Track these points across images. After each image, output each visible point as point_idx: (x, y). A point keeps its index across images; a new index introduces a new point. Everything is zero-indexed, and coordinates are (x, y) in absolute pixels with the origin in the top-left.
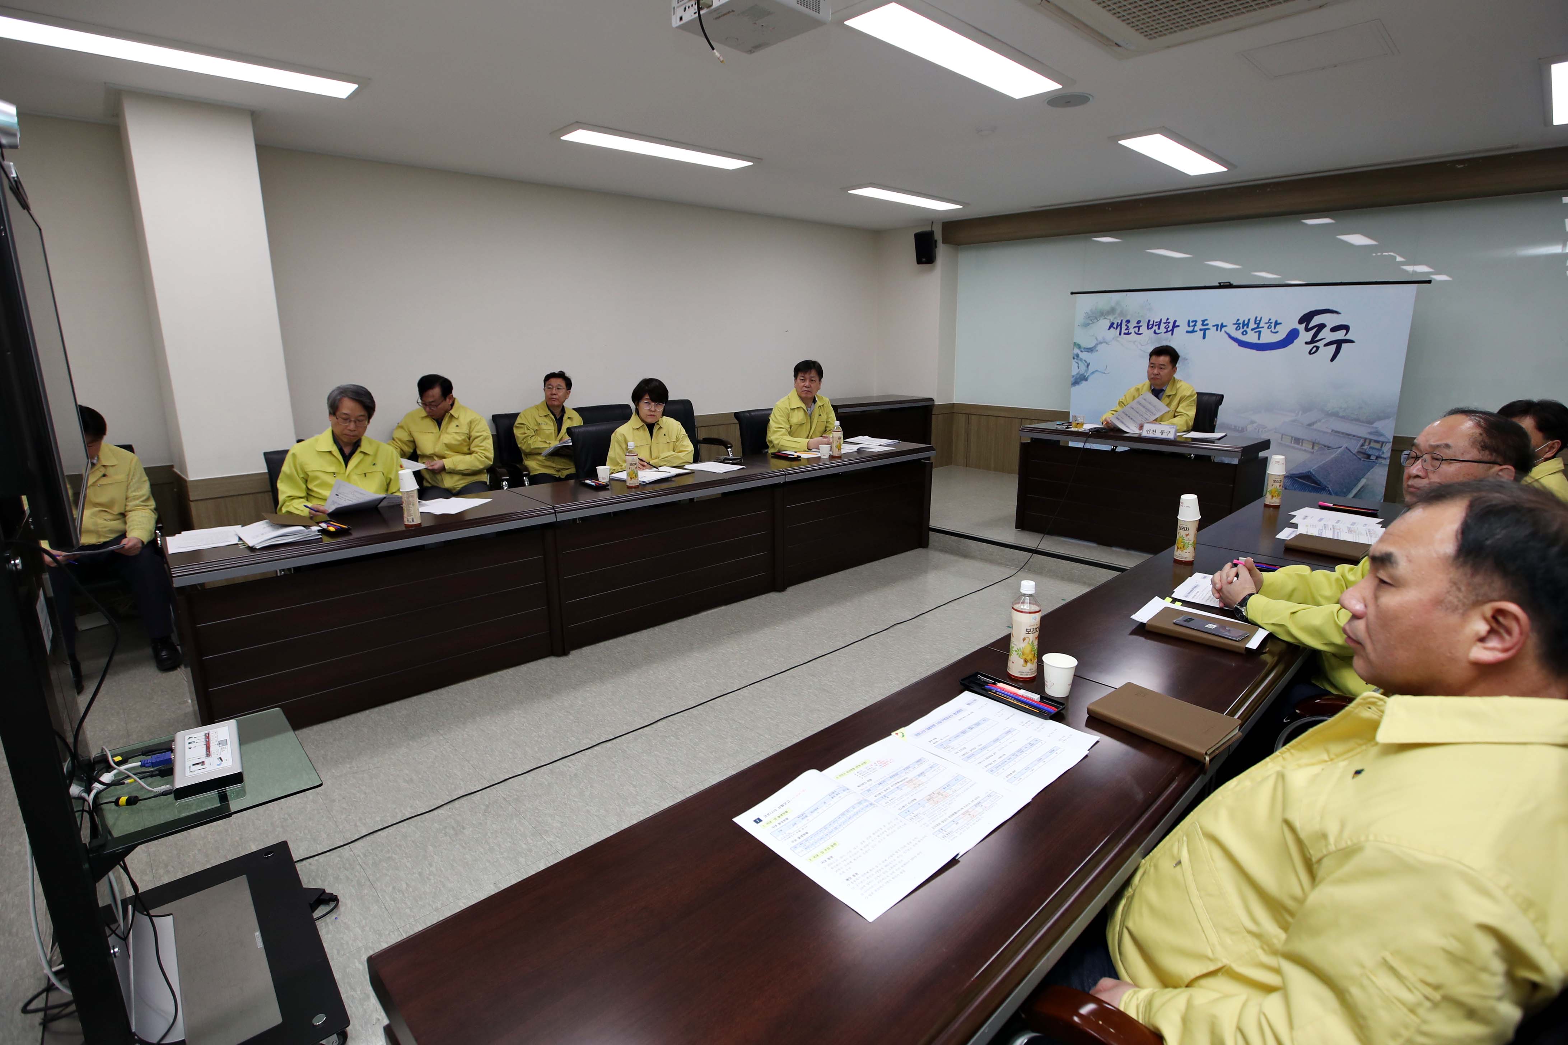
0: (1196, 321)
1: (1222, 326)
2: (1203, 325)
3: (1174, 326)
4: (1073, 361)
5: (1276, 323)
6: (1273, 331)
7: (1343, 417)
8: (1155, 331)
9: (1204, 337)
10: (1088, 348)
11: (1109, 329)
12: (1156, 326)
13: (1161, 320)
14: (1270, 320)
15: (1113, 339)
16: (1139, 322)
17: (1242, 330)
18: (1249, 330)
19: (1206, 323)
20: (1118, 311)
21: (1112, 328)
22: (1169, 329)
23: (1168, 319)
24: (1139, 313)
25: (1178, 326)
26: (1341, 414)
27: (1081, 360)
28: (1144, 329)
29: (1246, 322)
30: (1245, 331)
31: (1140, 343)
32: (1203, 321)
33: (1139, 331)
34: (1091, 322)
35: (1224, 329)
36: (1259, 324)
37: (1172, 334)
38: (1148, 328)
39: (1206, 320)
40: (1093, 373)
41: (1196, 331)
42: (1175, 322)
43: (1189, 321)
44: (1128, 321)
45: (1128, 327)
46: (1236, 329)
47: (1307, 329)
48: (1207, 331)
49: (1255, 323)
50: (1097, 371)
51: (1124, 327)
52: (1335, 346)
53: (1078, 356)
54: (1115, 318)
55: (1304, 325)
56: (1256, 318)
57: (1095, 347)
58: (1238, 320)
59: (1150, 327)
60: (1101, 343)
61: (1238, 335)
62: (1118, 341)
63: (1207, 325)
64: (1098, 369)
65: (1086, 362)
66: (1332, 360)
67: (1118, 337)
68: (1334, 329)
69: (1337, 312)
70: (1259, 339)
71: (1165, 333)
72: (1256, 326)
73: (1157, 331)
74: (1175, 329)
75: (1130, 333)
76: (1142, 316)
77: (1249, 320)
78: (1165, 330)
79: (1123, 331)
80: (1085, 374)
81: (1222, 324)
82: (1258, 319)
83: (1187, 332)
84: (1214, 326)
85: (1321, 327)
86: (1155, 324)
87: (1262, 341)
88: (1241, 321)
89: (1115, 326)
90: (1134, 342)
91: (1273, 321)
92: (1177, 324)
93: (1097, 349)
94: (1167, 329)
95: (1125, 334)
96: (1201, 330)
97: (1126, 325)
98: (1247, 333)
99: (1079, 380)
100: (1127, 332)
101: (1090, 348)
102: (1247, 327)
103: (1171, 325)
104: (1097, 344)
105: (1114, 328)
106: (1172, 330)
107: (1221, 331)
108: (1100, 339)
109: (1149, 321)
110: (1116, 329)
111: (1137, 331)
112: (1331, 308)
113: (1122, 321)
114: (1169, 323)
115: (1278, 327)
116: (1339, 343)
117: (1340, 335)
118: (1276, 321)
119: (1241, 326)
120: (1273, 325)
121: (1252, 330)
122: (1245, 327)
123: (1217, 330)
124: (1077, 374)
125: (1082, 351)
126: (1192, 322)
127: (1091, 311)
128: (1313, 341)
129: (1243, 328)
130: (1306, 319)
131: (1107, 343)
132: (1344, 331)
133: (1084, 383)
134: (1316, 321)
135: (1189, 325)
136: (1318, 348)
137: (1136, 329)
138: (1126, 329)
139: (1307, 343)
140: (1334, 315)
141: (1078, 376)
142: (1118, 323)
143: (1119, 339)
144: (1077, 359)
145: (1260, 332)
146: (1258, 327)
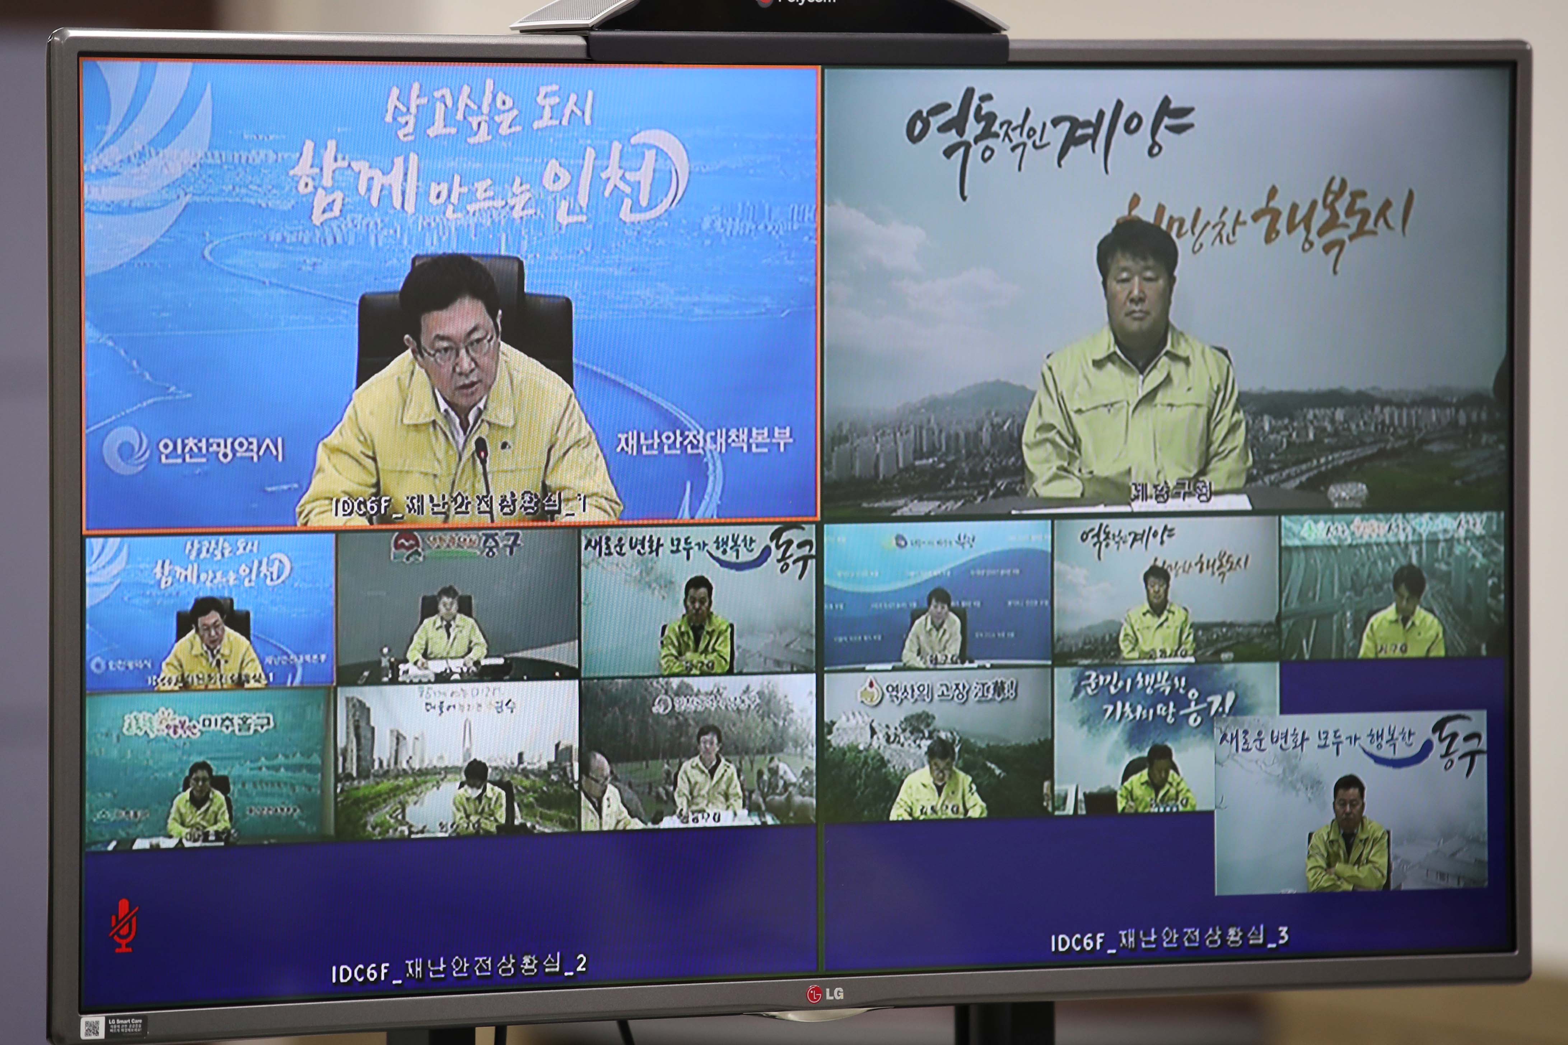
16: (1260, 733)
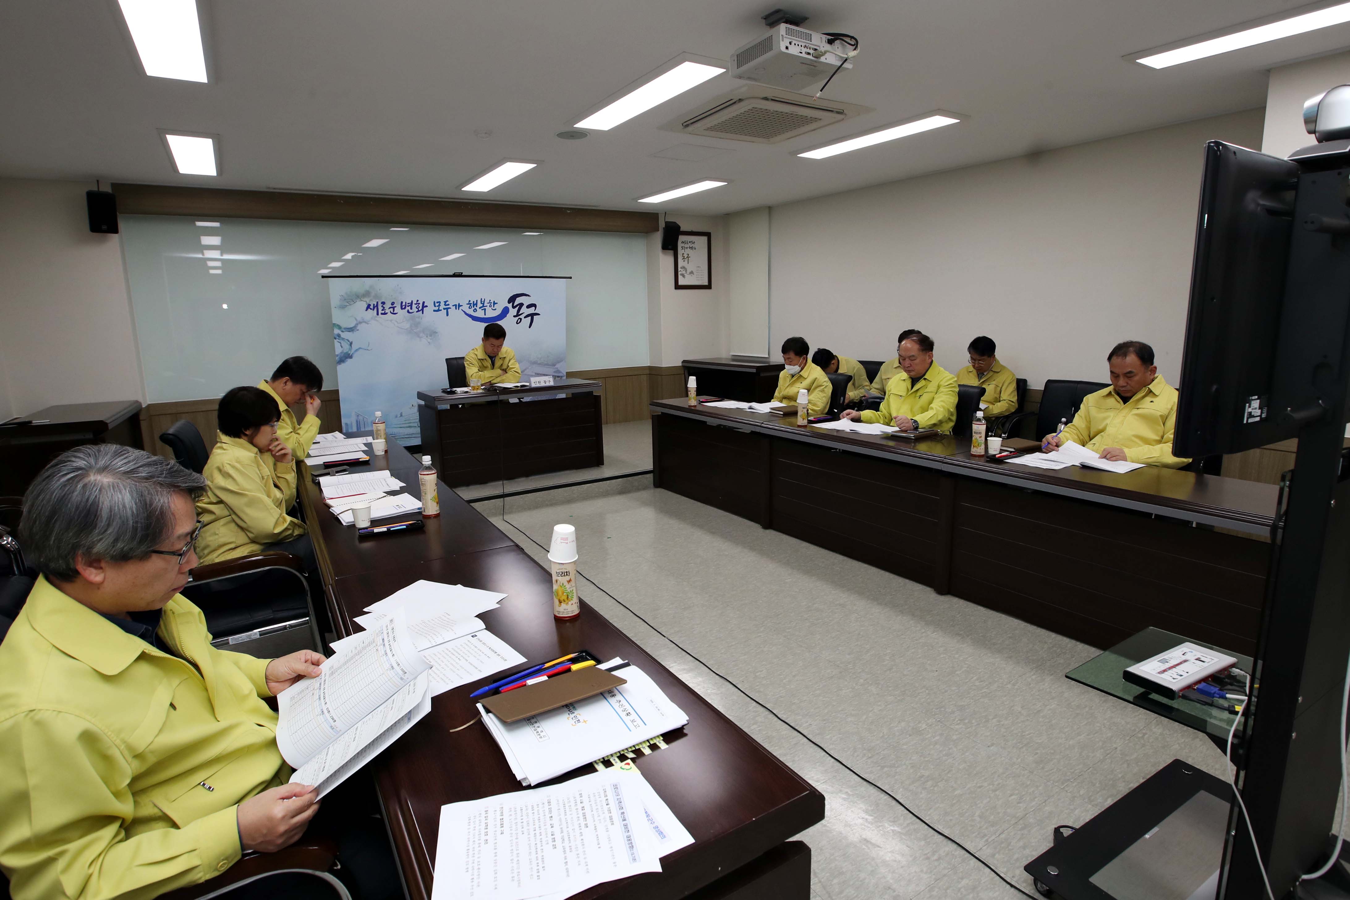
0: (440, 302)
1: (459, 306)
2: (445, 305)
3: (424, 306)
4: (335, 341)
5: (495, 303)
6: (493, 308)
7: (539, 364)
8: (408, 310)
9: (447, 315)
10: (348, 328)
11: (367, 310)
12: (408, 306)
13: (412, 301)
14: (490, 300)
15: (372, 318)
17: (473, 308)
18: (478, 308)
19: (447, 303)
20: (373, 294)
21: (369, 309)
22: (420, 309)
23: (418, 301)
24: (392, 296)
25: (427, 306)
26: (539, 362)
27: (343, 339)
28: (398, 309)
29: (475, 303)
30: (475, 309)
31: (397, 322)
32: (445, 302)
33: (394, 311)
34: (348, 304)
35: (460, 308)
36: (483, 304)
37: (423, 313)
38: (402, 309)
39: (447, 301)
40: (356, 350)
41: (441, 310)
42: (424, 302)
43: (434, 302)
44: (383, 303)
45: (384, 308)
46: (469, 308)
47: (514, 307)
48: (449, 310)
49: (481, 303)
50: (360, 348)
51: (380, 308)
52: (530, 317)
53: (339, 335)
54: (371, 300)
55: (511, 304)
56: (481, 299)
57: (355, 327)
58: (470, 301)
59: (403, 307)
60: (360, 323)
61: (471, 312)
62: (377, 321)
63: (448, 305)
64: (361, 347)
65: (349, 341)
66: (530, 327)
67: (376, 317)
68: (529, 307)
69: (529, 296)
70: (485, 315)
71: (417, 312)
72: (482, 305)
73: (410, 311)
74: (424, 308)
75: (387, 313)
76: (395, 298)
77: (477, 301)
78: (417, 310)
79: (380, 311)
80: (349, 352)
81: (459, 304)
82: (483, 300)
83: (434, 311)
84: (453, 306)
85: (521, 305)
86: (407, 305)
87: (486, 316)
88: (471, 302)
89: (372, 307)
90: (391, 321)
91: (492, 301)
92: (425, 305)
93: (358, 328)
94: (418, 308)
95: (382, 314)
96: (444, 309)
97: (382, 306)
98: (476, 311)
99: (343, 359)
100: (383, 312)
101: (351, 328)
102: (476, 306)
103: (421, 306)
104: (357, 324)
105: (371, 309)
106: (422, 310)
107: (459, 309)
108: (359, 319)
109: (402, 303)
110: (373, 310)
111: (392, 312)
112: (525, 293)
113: (377, 302)
114: (419, 304)
115: (495, 305)
116: (532, 315)
117: (532, 310)
118: (494, 302)
119: (472, 305)
120: (492, 304)
121: (480, 308)
122: (475, 306)
123: (456, 309)
124: (341, 353)
125: (343, 332)
126: (437, 302)
127: (346, 293)
128: (518, 315)
129: (474, 307)
130: (512, 299)
131: (366, 323)
132: (534, 308)
133: (349, 361)
134: (518, 301)
135: (435, 306)
136: (521, 319)
137: (392, 310)
138: (382, 310)
139: (514, 316)
140: (527, 297)
141: (342, 355)
142: (374, 304)
143: (377, 319)
144: (339, 339)
145: (485, 310)
146: (483, 306)
